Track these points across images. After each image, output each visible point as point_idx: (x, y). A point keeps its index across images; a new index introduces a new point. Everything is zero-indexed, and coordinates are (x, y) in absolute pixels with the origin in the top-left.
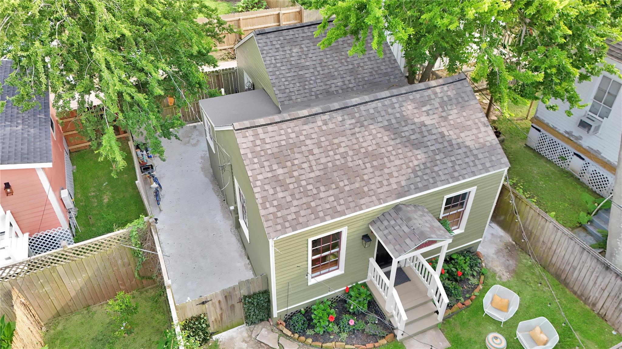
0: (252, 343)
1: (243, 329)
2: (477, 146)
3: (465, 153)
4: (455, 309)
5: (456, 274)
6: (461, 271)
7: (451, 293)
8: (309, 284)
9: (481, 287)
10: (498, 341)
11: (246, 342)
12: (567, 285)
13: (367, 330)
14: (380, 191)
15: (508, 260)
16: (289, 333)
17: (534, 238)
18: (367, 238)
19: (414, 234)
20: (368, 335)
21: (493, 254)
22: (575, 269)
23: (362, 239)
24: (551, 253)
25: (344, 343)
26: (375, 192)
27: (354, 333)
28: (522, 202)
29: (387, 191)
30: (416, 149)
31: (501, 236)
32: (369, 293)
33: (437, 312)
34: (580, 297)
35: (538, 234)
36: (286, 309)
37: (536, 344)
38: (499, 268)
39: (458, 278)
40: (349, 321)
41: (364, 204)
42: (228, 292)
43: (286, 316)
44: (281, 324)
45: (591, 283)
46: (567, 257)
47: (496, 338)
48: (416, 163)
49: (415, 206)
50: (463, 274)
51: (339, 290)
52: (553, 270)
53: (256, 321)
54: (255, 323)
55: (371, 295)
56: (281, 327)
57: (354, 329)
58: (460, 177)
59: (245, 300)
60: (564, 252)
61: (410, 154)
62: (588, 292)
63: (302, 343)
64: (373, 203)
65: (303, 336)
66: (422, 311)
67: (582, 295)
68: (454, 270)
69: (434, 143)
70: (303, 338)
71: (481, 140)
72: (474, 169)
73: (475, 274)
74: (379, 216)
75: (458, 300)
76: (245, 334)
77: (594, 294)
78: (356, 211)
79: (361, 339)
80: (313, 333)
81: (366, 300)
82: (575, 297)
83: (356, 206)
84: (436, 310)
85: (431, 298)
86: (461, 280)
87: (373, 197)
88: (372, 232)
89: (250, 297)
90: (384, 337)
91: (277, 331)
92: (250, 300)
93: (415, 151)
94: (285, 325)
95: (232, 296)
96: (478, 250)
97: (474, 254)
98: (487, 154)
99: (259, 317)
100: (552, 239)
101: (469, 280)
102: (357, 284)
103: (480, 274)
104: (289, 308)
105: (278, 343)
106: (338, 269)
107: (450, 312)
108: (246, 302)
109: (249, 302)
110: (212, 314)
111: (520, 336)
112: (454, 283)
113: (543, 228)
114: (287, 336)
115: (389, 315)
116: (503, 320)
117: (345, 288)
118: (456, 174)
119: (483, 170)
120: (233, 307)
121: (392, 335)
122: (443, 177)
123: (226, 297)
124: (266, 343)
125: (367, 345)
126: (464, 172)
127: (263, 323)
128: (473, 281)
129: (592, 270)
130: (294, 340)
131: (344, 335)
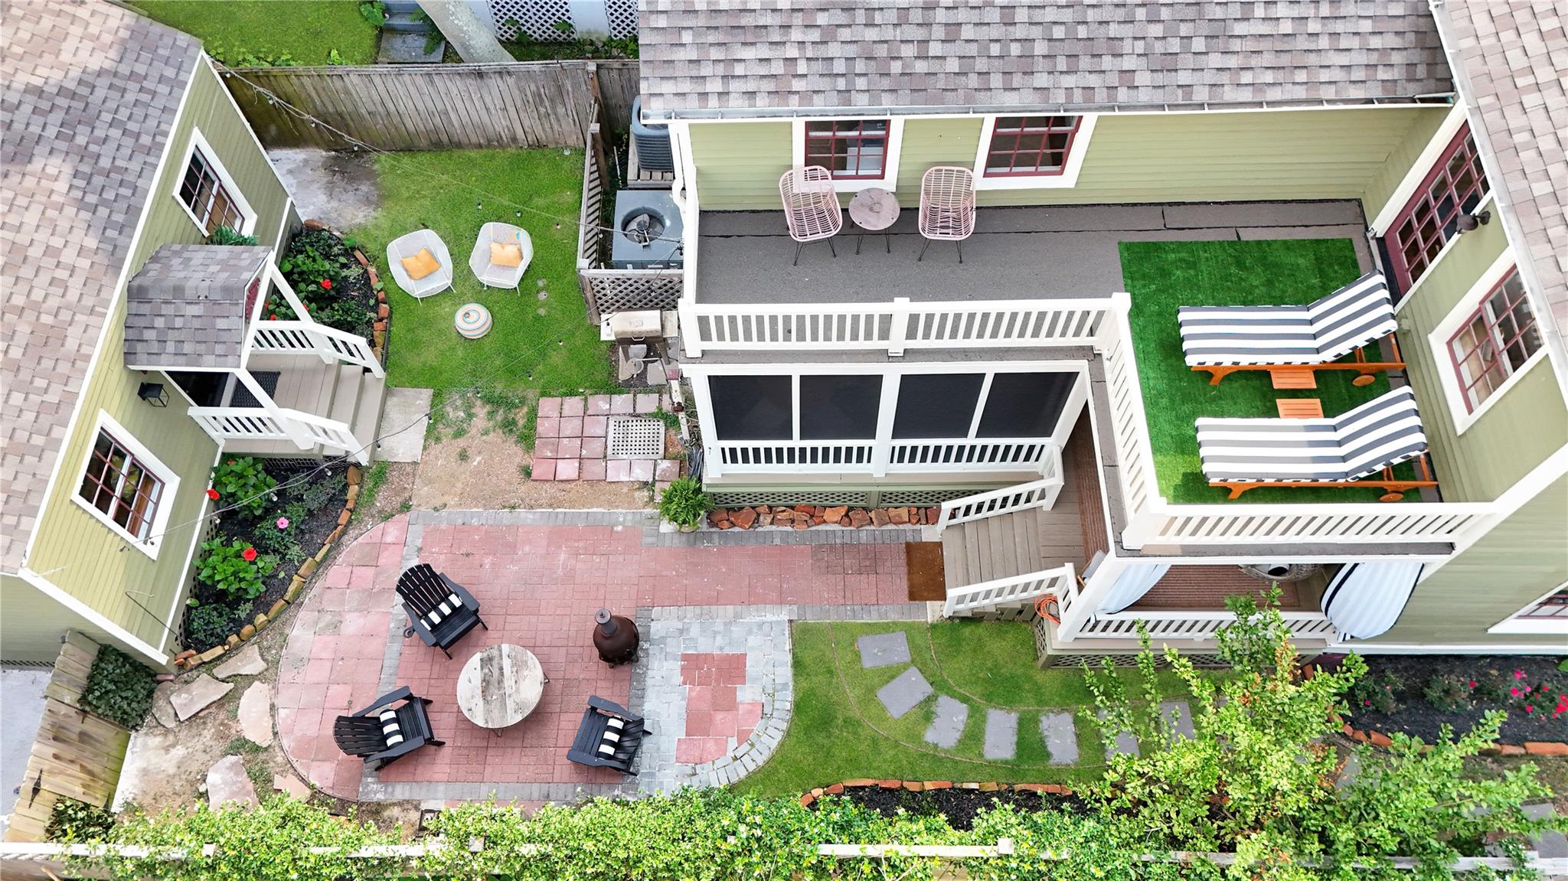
0: (182, 735)
1: (140, 740)
2: (113, 54)
3: (111, 86)
4: (379, 340)
5: (322, 291)
6: (324, 279)
7: (350, 323)
8: (154, 557)
9: (372, 270)
10: (474, 316)
11: (173, 746)
12: (459, 145)
13: (314, 506)
14: (73, 295)
15: (357, 190)
16: (219, 651)
17: (352, 120)
18: (148, 389)
19: (215, 303)
20: (324, 510)
21: (329, 202)
22: (446, 113)
23: (144, 399)
24: (396, 120)
25: (310, 559)
26: (68, 308)
27: (302, 531)
28: (275, 76)
29: (85, 285)
30: (30, 162)
31: (306, 161)
32: (250, 460)
33: (367, 370)
34: (489, 145)
35: (350, 108)
36: (167, 631)
37: (512, 267)
38: (361, 215)
39: (333, 293)
40: (276, 527)
41: (80, 345)
42: (49, 727)
43: (179, 642)
44: (185, 659)
45: (483, 113)
46: (421, 107)
47: (467, 315)
48: (62, 186)
49: (154, 259)
50: (332, 279)
51: (203, 511)
52: (424, 143)
53: (144, 706)
54: (144, 711)
55: (257, 459)
56: (193, 662)
57: (297, 527)
58: (159, 139)
59: (90, 704)
60: (411, 103)
61: (30, 182)
62: (491, 129)
63: (253, 636)
64: (90, 329)
65: (242, 627)
66: (348, 392)
67: (489, 141)
68: (313, 287)
69: (42, 120)
70: (247, 629)
71: (107, 38)
72: (159, 102)
73: (343, 260)
74: (124, 337)
75: (369, 323)
76: (156, 741)
77: (499, 124)
78: (84, 371)
79: (322, 526)
80: (249, 606)
81: (259, 472)
82: (485, 151)
83: (74, 363)
84: (361, 370)
85: (337, 362)
86: (338, 291)
87: (76, 318)
88: (145, 372)
89: (89, 690)
90: (346, 486)
91: (195, 673)
92: (97, 693)
93: (30, 168)
94: (194, 652)
95: (63, 724)
96: (303, 219)
97: (304, 232)
98: (146, 56)
99: (140, 696)
100: (376, 98)
101: (346, 278)
102: (216, 470)
103: (349, 252)
104: (169, 625)
105: (223, 681)
106: (163, 484)
107: (379, 349)
108: (94, 702)
109: (98, 698)
110: (70, 786)
111: (486, 278)
112: (336, 306)
113: (348, 93)
114: (219, 658)
115: (316, 452)
116: (449, 282)
117: (207, 496)
118: (145, 140)
119: (176, 89)
120: (84, 737)
121: (351, 469)
122: (135, 166)
123: (55, 739)
124: (204, 705)
125: (339, 522)
126: (152, 123)
127: (157, 694)
128: (353, 272)
129: (467, 95)
130: (237, 648)
131: (295, 551)
